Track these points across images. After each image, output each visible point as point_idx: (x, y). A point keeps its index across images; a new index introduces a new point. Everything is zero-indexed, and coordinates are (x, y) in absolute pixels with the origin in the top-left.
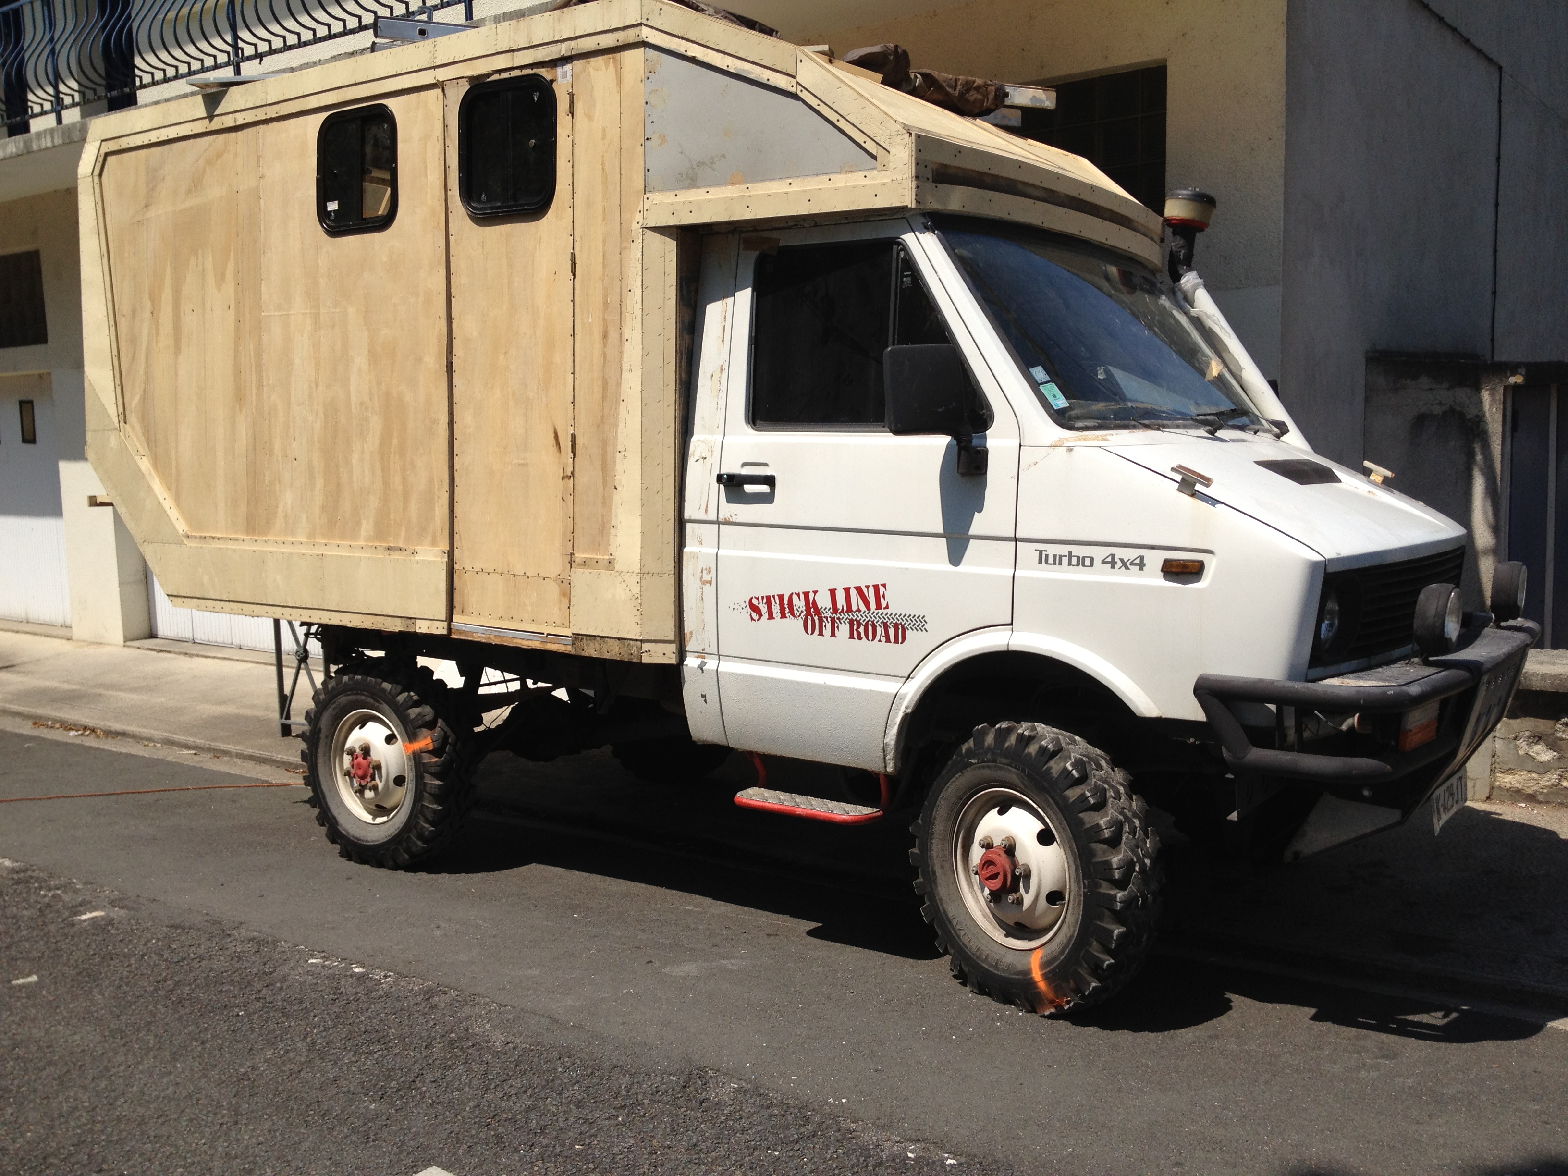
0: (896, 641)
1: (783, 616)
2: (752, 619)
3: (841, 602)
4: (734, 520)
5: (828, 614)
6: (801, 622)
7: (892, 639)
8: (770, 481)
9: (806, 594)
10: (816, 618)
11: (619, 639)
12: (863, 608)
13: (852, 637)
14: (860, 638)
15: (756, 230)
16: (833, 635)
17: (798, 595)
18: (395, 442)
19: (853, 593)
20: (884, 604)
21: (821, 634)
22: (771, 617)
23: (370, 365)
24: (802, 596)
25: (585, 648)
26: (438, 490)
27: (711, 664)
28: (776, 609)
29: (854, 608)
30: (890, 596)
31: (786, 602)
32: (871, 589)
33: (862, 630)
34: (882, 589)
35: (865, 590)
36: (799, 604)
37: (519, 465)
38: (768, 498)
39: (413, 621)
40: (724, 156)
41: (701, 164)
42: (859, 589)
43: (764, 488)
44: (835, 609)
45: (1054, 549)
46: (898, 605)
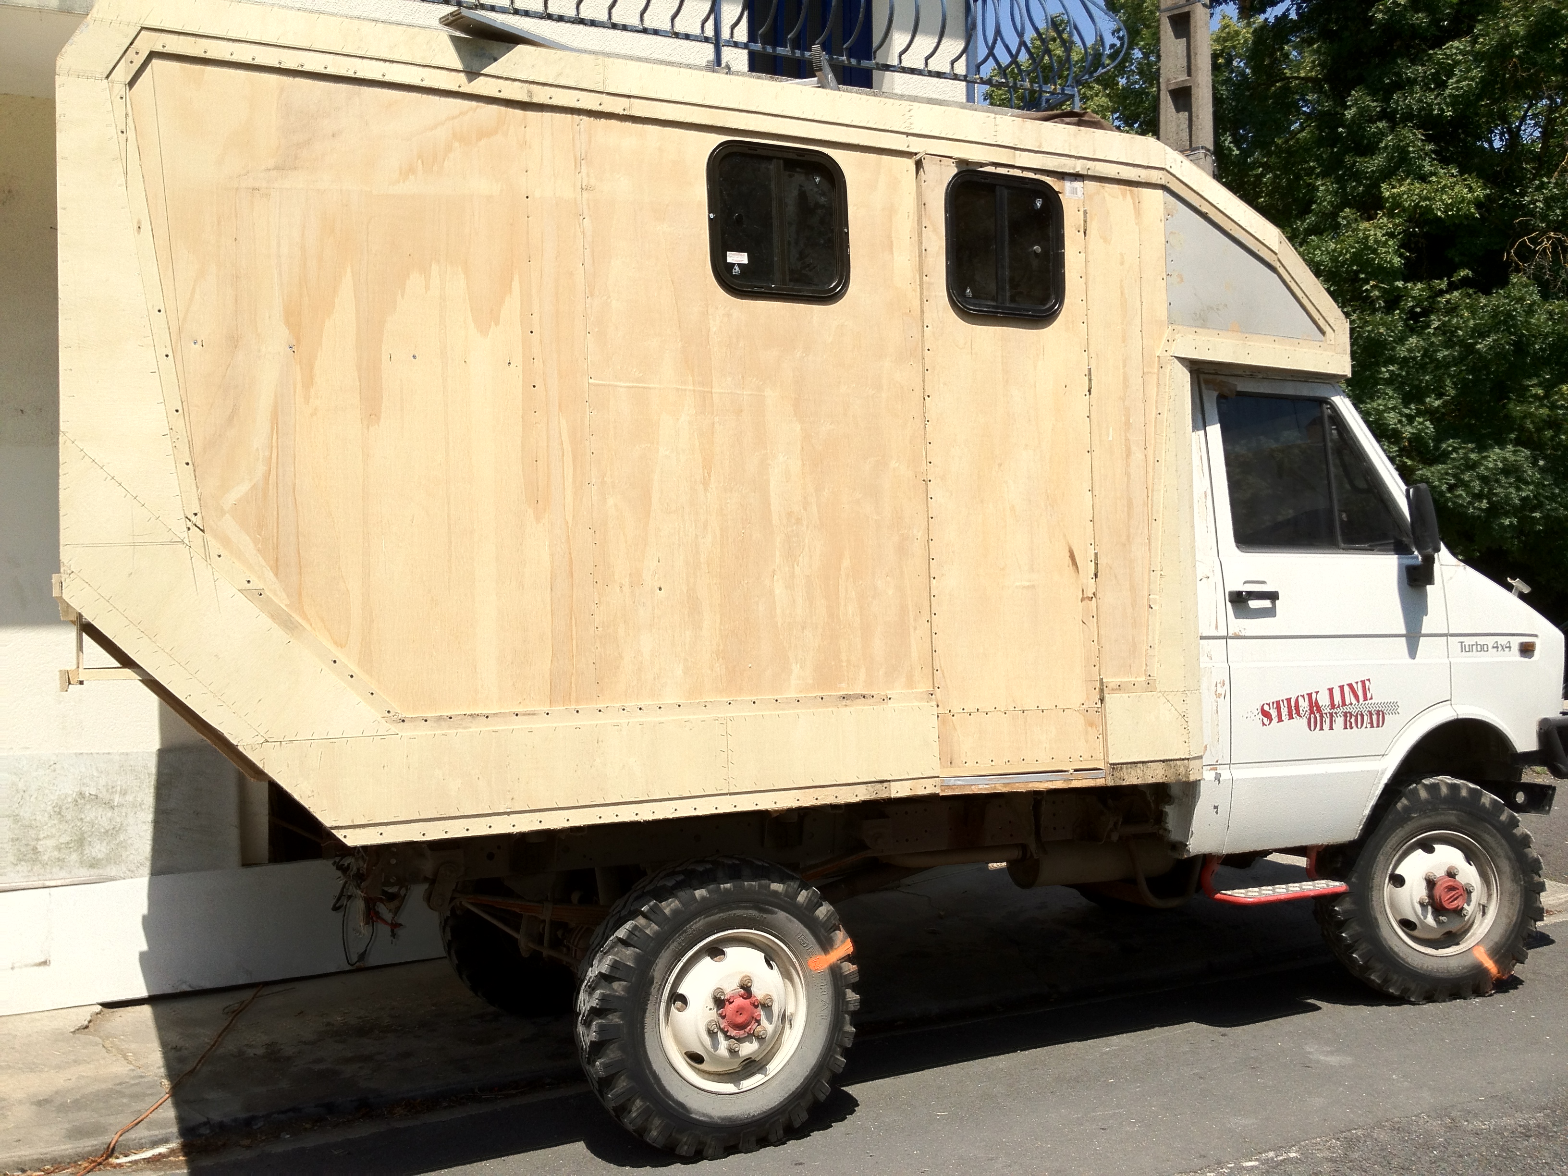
0: (1378, 726)
1: (1291, 717)
2: (1264, 724)
3: (1337, 699)
4: (1243, 634)
5: (1327, 710)
6: (1305, 721)
7: (1375, 725)
8: (1273, 596)
9: (1310, 695)
10: (1318, 716)
11: (1163, 761)
12: (1354, 701)
13: (1346, 728)
14: (1351, 728)
15: (1216, 374)
16: (1331, 728)
17: (1303, 696)
18: (846, 563)
19: (1347, 689)
20: (1369, 696)
21: (1322, 729)
22: (1280, 720)
23: (804, 465)
24: (1306, 697)
25: (1126, 777)
26: (915, 620)
27: (1225, 774)
28: (1285, 712)
29: (1347, 702)
30: (1373, 690)
31: (1293, 704)
32: (1360, 684)
33: (1353, 720)
34: (1367, 683)
35: (1355, 685)
36: (1304, 705)
37: (1024, 587)
38: (1270, 613)
39: (886, 784)
40: (1226, 305)
41: (1210, 308)
42: (1350, 685)
43: (1267, 603)
44: (1333, 706)
45: (1468, 641)
46: (1379, 695)
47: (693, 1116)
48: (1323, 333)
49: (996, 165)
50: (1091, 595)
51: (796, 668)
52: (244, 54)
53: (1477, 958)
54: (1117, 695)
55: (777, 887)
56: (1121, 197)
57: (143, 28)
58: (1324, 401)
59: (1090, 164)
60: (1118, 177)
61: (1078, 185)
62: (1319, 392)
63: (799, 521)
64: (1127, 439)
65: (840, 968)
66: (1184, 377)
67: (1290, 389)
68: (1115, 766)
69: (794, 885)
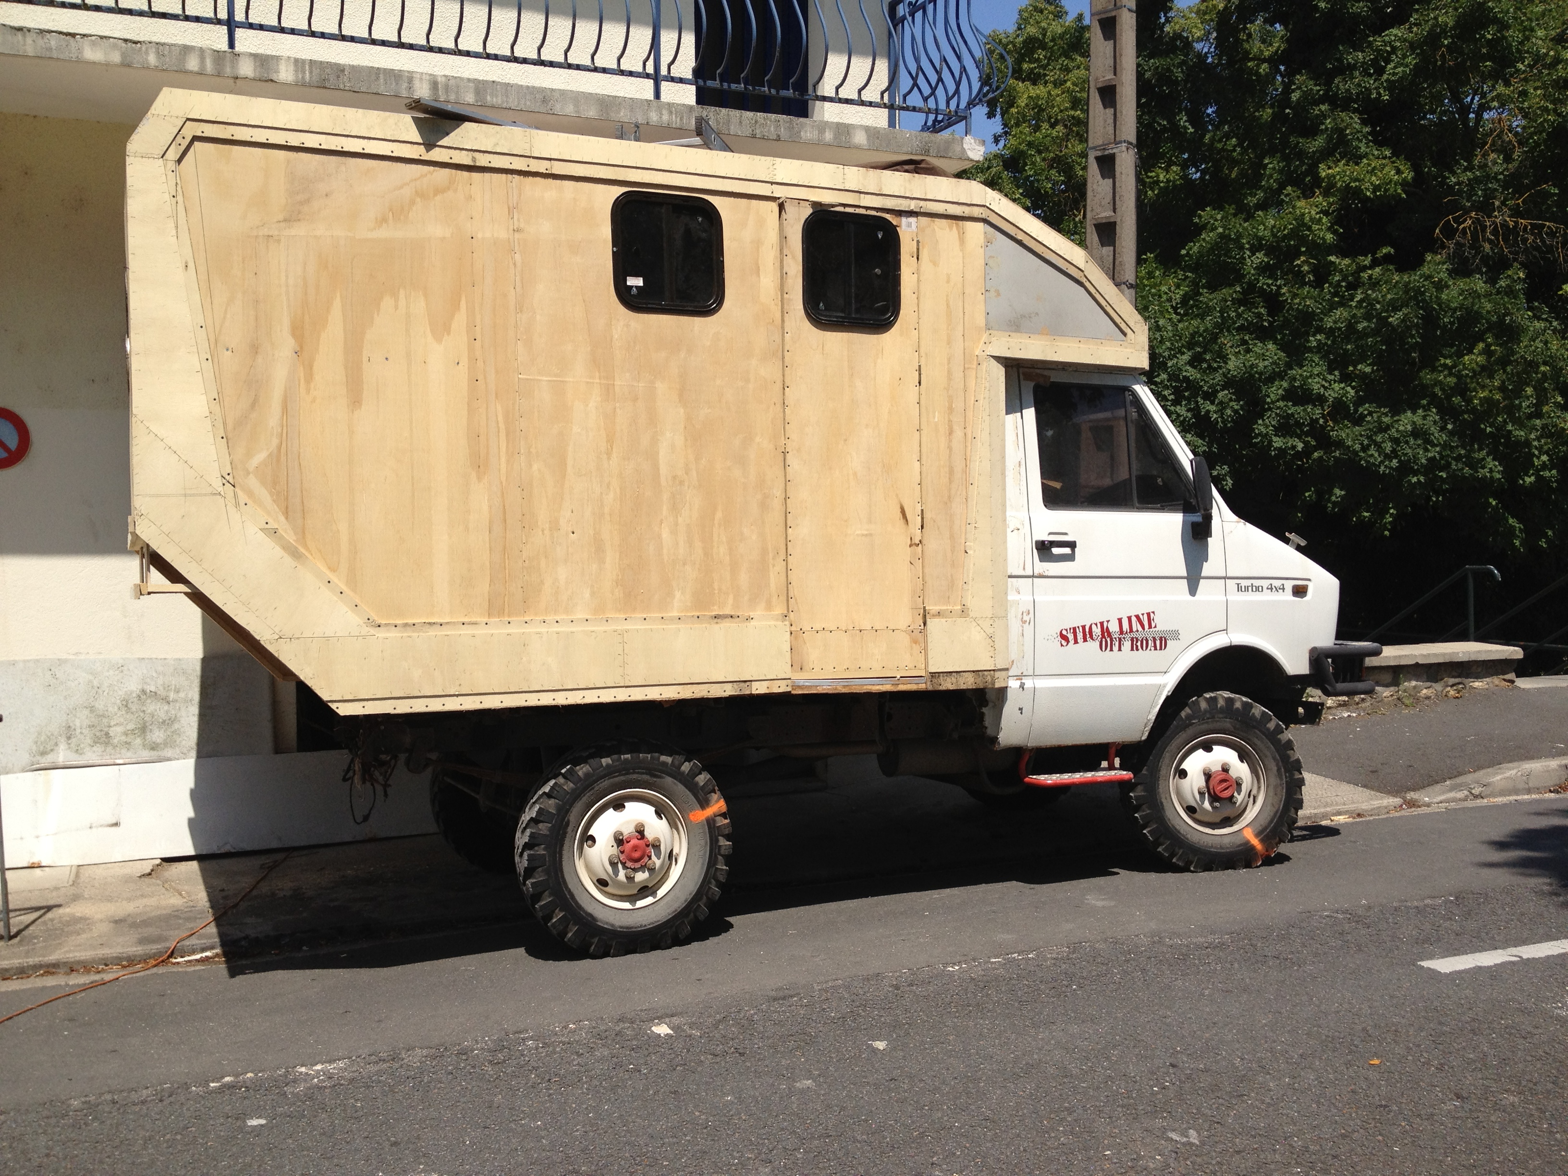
0: (1161, 649)
1: (1085, 640)
2: (1062, 645)
3: (1126, 626)
4: (1046, 574)
5: (1117, 636)
6: (1098, 643)
7: (1158, 648)
8: (1072, 545)
9: (1102, 624)
10: (1108, 640)
11: (974, 672)
12: (1140, 629)
13: (1132, 649)
14: (1137, 649)
15: (1033, 368)
16: (1120, 650)
17: (1096, 624)
18: (719, 515)
19: (1134, 619)
20: (1153, 625)
21: (1111, 650)
22: (1076, 642)
23: (686, 440)
24: (1099, 625)
25: (943, 683)
26: (773, 559)
27: (1029, 683)
28: (1080, 636)
29: (1134, 629)
30: (1157, 619)
31: (1087, 630)
32: (1146, 616)
33: (1139, 644)
34: (1152, 615)
35: (1141, 617)
36: (1097, 631)
37: (863, 535)
38: (1071, 558)
39: (748, 683)
40: (1037, 314)
41: (1023, 316)
42: (1137, 617)
43: (1067, 551)
44: (1121, 632)
45: (1244, 583)
46: (1162, 624)
47: (599, 923)
48: (1125, 334)
49: (845, 205)
50: (918, 542)
51: (678, 594)
52: (260, 136)
53: (1244, 837)
54: (936, 620)
55: (666, 759)
56: (948, 229)
57: (188, 119)
58: (1128, 389)
59: (922, 203)
60: (945, 213)
61: (913, 220)
62: (1121, 381)
63: (681, 483)
64: (950, 421)
65: (714, 821)
66: (1000, 372)
67: (1096, 380)
68: (934, 675)
69: (680, 758)
